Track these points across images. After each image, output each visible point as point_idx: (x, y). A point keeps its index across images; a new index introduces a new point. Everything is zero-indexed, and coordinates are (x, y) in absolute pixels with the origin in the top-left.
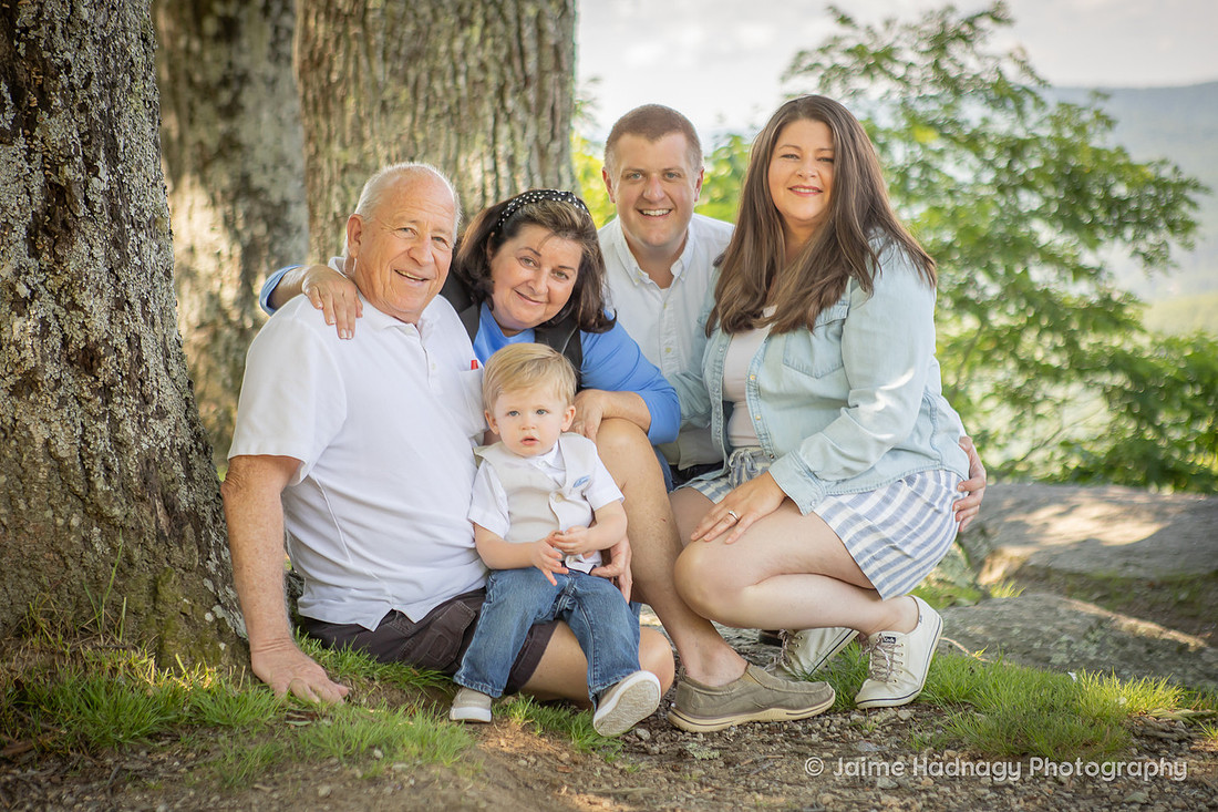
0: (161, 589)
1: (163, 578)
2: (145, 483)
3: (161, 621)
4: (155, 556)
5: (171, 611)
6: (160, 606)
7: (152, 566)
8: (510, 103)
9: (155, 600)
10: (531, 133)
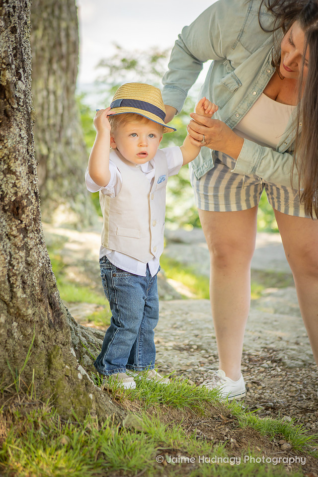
0: (54, 361)
1: (54, 353)
2: (42, 290)
3: (53, 382)
4: (49, 338)
5: (59, 375)
6: (53, 372)
7: (46, 345)
8: (55, 66)
9: (49, 368)
10: (64, 80)
